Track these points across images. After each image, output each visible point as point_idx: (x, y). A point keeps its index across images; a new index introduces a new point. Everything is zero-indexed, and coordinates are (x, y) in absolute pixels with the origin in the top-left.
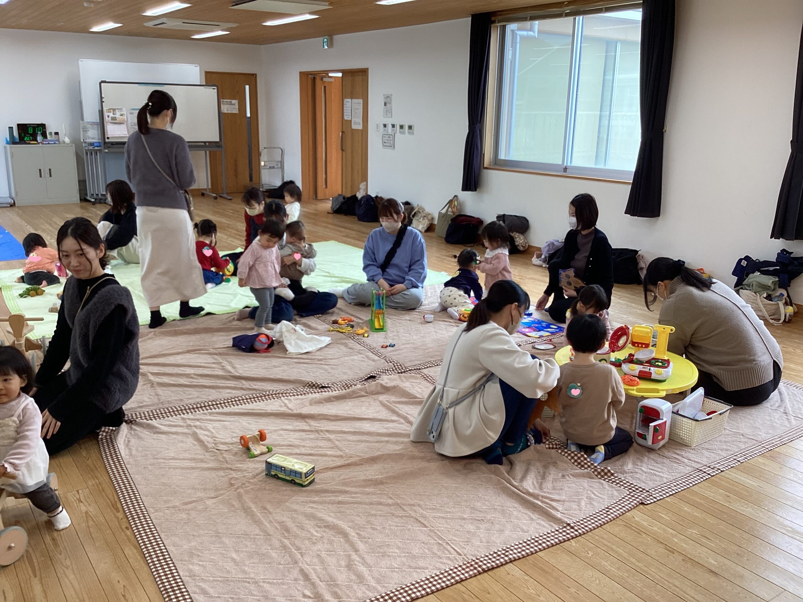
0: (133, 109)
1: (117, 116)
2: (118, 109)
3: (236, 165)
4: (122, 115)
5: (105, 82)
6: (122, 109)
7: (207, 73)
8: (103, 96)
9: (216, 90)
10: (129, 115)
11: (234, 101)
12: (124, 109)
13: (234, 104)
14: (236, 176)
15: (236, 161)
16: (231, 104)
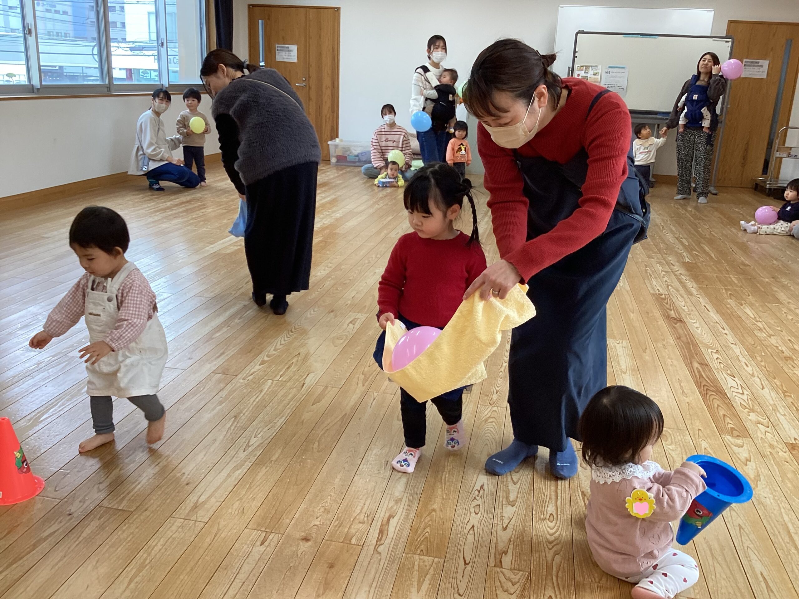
0: (610, 67)
1: (589, 75)
2: (592, 67)
3: (746, 150)
4: (595, 74)
5: (583, 32)
6: (597, 66)
7: (730, 22)
8: (577, 50)
9: (730, 44)
10: (604, 75)
11: (761, 62)
12: (600, 67)
13: (762, 66)
14: (743, 165)
15: (747, 144)
16: (758, 66)
